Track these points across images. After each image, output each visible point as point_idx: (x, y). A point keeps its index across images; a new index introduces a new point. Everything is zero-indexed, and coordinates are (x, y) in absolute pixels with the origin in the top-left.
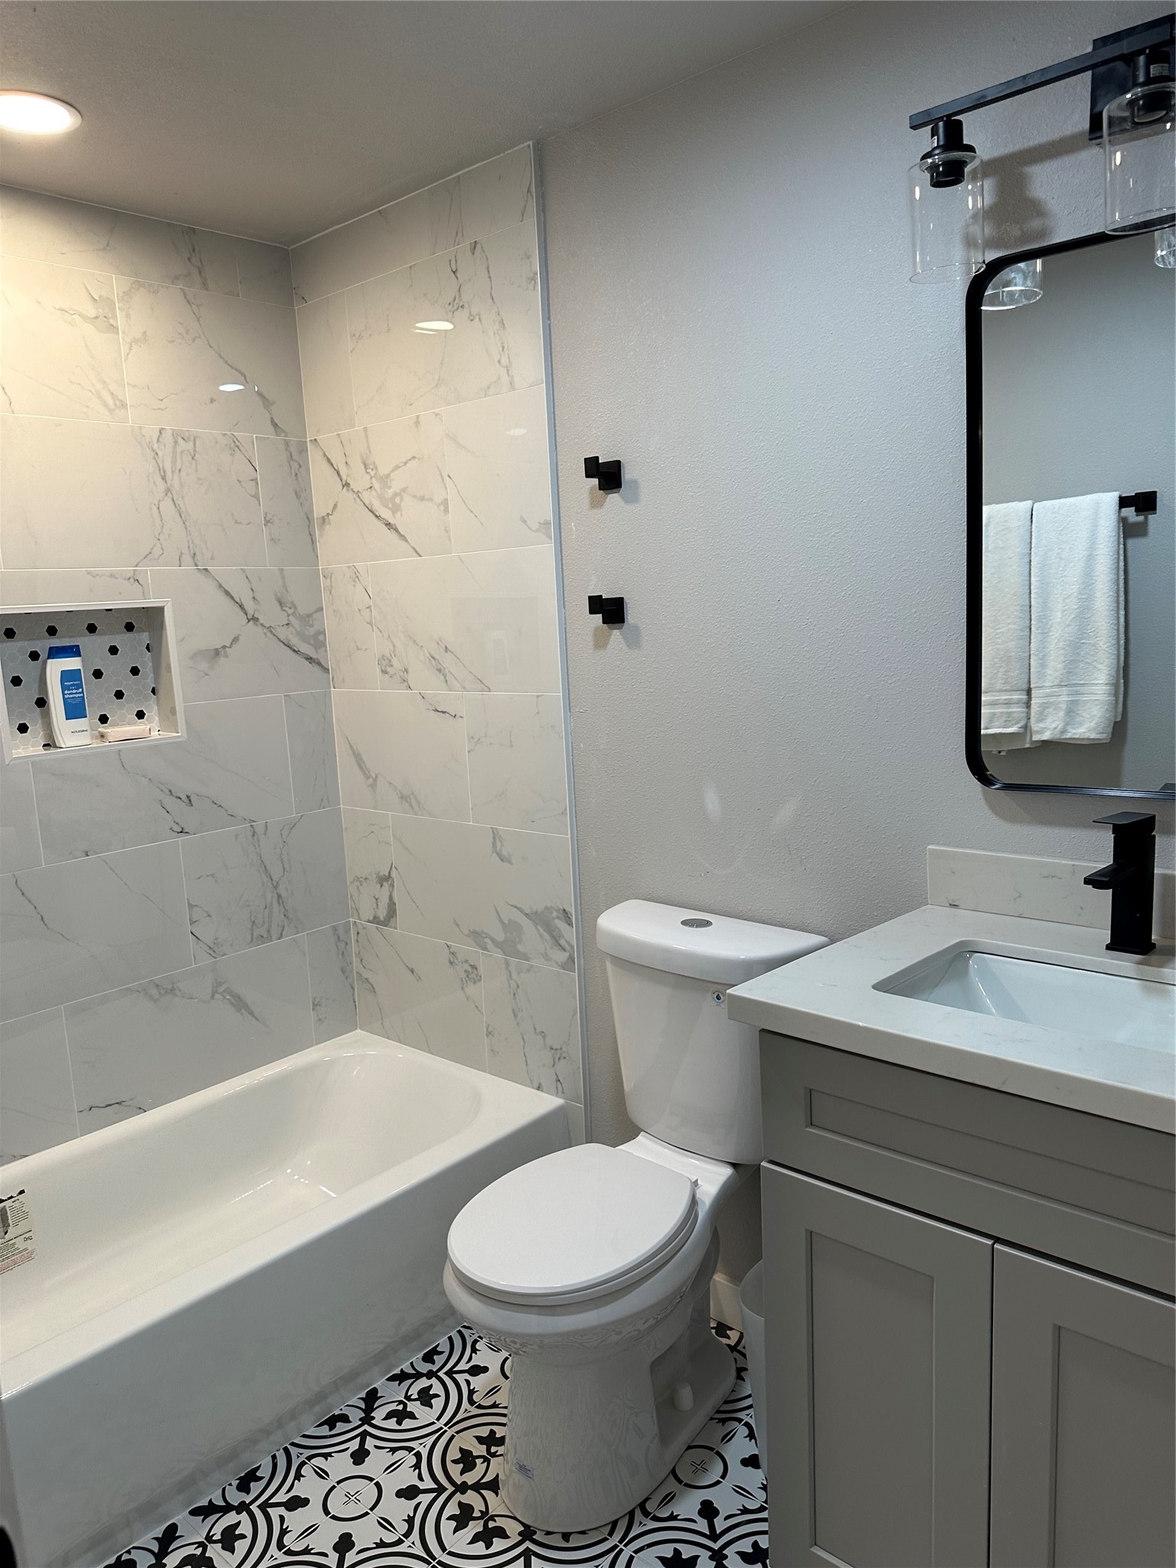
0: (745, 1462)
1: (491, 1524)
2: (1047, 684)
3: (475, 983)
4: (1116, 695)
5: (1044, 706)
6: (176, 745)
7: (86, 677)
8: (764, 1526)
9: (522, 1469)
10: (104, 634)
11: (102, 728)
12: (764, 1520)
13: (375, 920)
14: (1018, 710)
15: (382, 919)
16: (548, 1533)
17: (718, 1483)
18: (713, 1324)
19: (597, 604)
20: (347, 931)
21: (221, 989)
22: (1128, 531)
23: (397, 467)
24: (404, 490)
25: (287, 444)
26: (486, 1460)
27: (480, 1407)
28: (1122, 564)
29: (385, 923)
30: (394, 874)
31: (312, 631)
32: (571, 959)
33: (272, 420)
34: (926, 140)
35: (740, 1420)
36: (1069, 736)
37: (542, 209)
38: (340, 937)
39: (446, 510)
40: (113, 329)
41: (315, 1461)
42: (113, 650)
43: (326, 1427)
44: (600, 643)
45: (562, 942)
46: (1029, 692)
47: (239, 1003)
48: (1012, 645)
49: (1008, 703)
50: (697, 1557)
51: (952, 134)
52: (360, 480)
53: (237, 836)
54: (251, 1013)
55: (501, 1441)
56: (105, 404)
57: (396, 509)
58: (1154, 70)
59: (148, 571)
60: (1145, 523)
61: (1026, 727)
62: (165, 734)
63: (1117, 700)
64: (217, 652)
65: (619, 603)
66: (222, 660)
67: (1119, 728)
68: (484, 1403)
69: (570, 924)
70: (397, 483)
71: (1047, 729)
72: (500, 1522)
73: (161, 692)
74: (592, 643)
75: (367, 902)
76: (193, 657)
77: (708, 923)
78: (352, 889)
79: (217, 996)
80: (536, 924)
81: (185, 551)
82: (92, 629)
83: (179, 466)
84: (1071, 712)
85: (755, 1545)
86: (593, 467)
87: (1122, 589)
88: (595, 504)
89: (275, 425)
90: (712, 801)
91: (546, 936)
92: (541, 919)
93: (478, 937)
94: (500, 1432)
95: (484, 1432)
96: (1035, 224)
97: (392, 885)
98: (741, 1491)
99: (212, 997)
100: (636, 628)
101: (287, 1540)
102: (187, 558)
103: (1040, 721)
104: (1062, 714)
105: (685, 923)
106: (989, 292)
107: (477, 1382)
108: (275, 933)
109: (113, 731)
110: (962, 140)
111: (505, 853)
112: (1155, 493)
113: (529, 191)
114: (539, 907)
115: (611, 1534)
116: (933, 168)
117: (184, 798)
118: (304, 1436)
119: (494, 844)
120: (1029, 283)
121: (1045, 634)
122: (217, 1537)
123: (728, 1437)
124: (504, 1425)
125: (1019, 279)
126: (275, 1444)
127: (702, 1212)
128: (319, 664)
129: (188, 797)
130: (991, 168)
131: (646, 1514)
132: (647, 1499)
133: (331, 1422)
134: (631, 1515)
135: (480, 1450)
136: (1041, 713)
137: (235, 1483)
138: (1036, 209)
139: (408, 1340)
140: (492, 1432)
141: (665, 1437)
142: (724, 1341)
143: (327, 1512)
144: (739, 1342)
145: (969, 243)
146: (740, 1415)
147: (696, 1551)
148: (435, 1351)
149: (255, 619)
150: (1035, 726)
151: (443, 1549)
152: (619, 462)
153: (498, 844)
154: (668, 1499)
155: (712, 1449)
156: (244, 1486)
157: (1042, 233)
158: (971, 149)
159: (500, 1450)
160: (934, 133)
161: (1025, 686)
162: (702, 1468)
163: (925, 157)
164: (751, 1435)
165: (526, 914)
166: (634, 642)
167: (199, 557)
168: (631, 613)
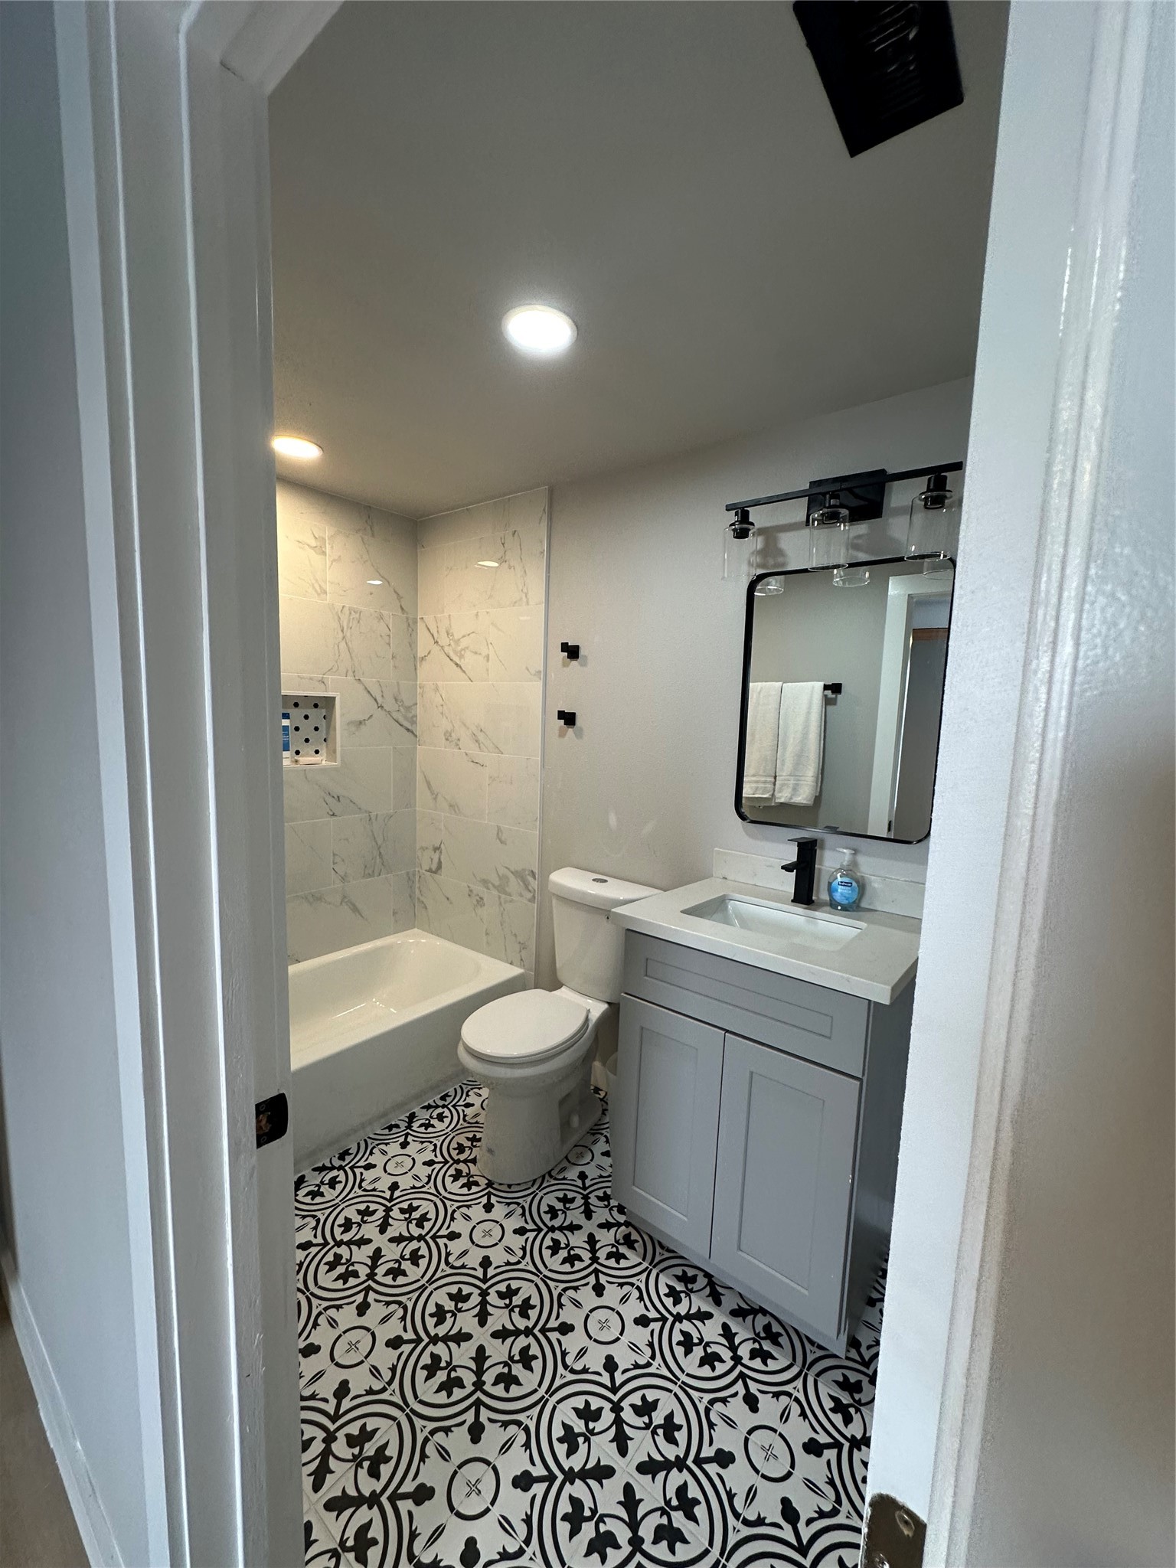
0: (603, 1154)
1: (471, 1179)
2: (784, 774)
3: (481, 906)
4: (817, 783)
5: (783, 785)
6: (336, 769)
7: (291, 730)
8: (609, 1184)
9: (490, 1151)
10: (301, 708)
11: (297, 757)
12: (610, 1181)
13: (430, 870)
14: (770, 786)
15: (434, 869)
16: (501, 1184)
17: (589, 1163)
18: (592, 1088)
19: (562, 715)
20: (414, 875)
21: (346, 900)
22: (828, 702)
23: (464, 636)
24: (467, 648)
25: (407, 618)
26: (471, 1149)
27: (469, 1123)
28: (823, 717)
29: (435, 872)
30: (442, 846)
31: (411, 715)
32: (534, 897)
33: (401, 607)
34: (732, 517)
35: (602, 1134)
36: (792, 801)
37: (550, 519)
38: (410, 878)
39: (488, 660)
40: (324, 553)
41: (381, 1146)
42: (306, 717)
43: (387, 1130)
44: (562, 735)
45: (530, 888)
46: (775, 777)
47: (355, 909)
48: (768, 753)
49: (765, 782)
50: (575, 1197)
51: (744, 517)
52: (444, 640)
53: (361, 820)
54: (360, 914)
55: (479, 1140)
56: (316, 591)
57: (461, 657)
58: (832, 502)
59: (330, 678)
60: (836, 699)
61: (773, 795)
62: (330, 763)
63: (817, 786)
64: (360, 722)
65: (573, 715)
66: (363, 727)
67: (818, 799)
68: (472, 1121)
69: (535, 878)
70: (464, 643)
71: (783, 797)
72: (476, 1178)
73: (329, 740)
74: (557, 734)
75: (427, 860)
76: (348, 724)
77: (606, 881)
78: (419, 853)
79: (343, 904)
80: (516, 877)
81: (350, 669)
82: (296, 705)
83: (351, 625)
84: (795, 789)
85: (605, 1193)
86: (565, 647)
87: (823, 730)
88: (565, 665)
89: (402, 609)
90: (613, 820)
91: (521, 883)
92: (519, 875)
93: (485, 882)
94: (478, 1135)
95: (471, 1135)
96: (780, 560)
97: (441, 852)
98: (599, 1167)
99: (341, 904)
100: (581, 729)
101: (363, 1184)
102: (350, 673)
103: (780, 792)
104: (790, 790)
105: (594, 880)
106: (759, 587)
107: (468, 1111)
108: (376, 874)
109: (302, 759)
110: (748, 519)
111: (503, 838)
112: (841, 684)
113: (544, 510)
114: (519, 869)
115: (532, 1186)
116: (734, 530)
117: (336, 797)
118: (375, 1134)
119: (498, 834)
120: (779, 585)
121: (785, 749)
122: (327, 1182)
123: (595, 1142)
124: (481, 1132)
125: (774, 582)
126: (361, 1135)
127: (591, 1025)
128: (412, 732)
129: (338, 797)
130: (761, 532)
131: (551, 1176)
132: (552, 1170)
133: (390, 1128)
134: (543, 1177)
135: (468, 1144)
136: (780, 788)
137: (337, 1156)
138: (781, 553)
139: (434, 1088)
140: (475, 1135)
141: (563, 1140)
142: (598, 1096)
143: (385, 1171)
144: (604, 1097)
145: (750, 564)
146: (603, 1132)
147: (575, 1195)
148: (447, 1095)
149: (382, 707)
150: (777, 795)
151: (446, 1190)
152: (578, 646)
153: (500, 834)
154: (563, 1169)
155: (587, 1147)
156: (342, 1157)
157: (784, 565)
158: (752, 524)
159: (478, 1144)
160: (736, 514)
161: (774, 775)
162: (581, 1155)
163: (731, 525)
164: (607, 1142)
165: (512, 872)
166: (579, 735)
167: (356, 672)
168: (579, 721)
